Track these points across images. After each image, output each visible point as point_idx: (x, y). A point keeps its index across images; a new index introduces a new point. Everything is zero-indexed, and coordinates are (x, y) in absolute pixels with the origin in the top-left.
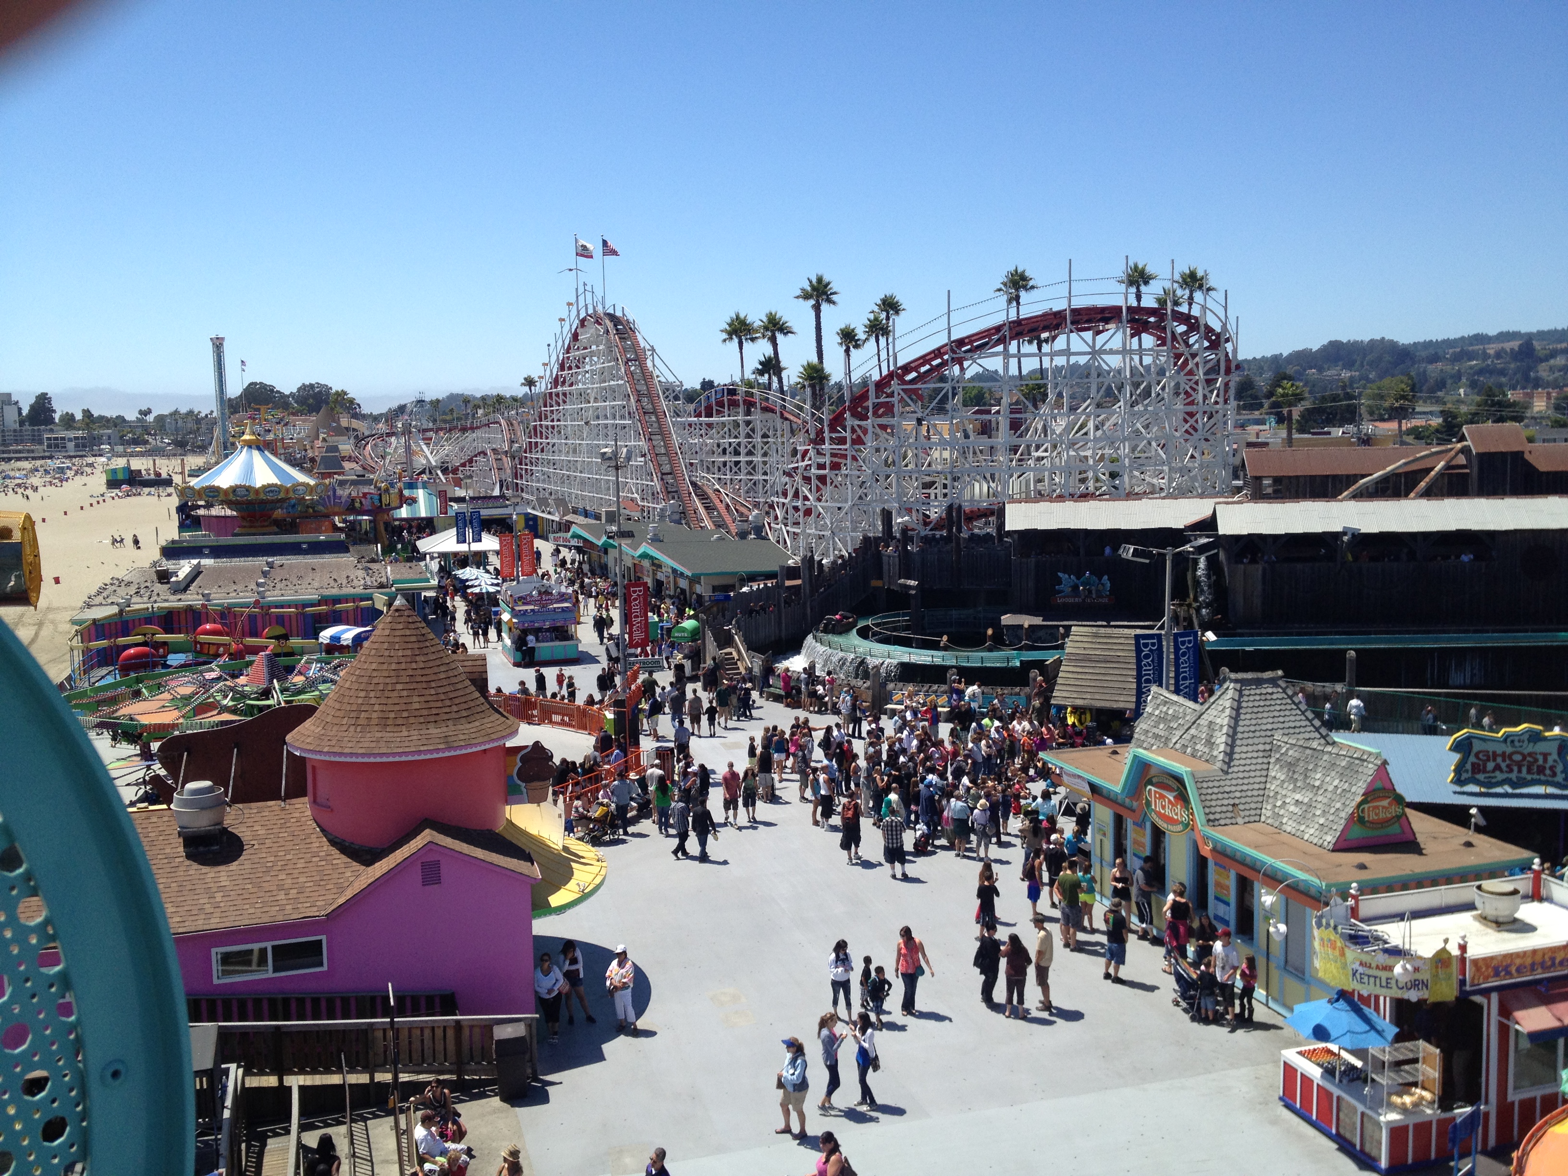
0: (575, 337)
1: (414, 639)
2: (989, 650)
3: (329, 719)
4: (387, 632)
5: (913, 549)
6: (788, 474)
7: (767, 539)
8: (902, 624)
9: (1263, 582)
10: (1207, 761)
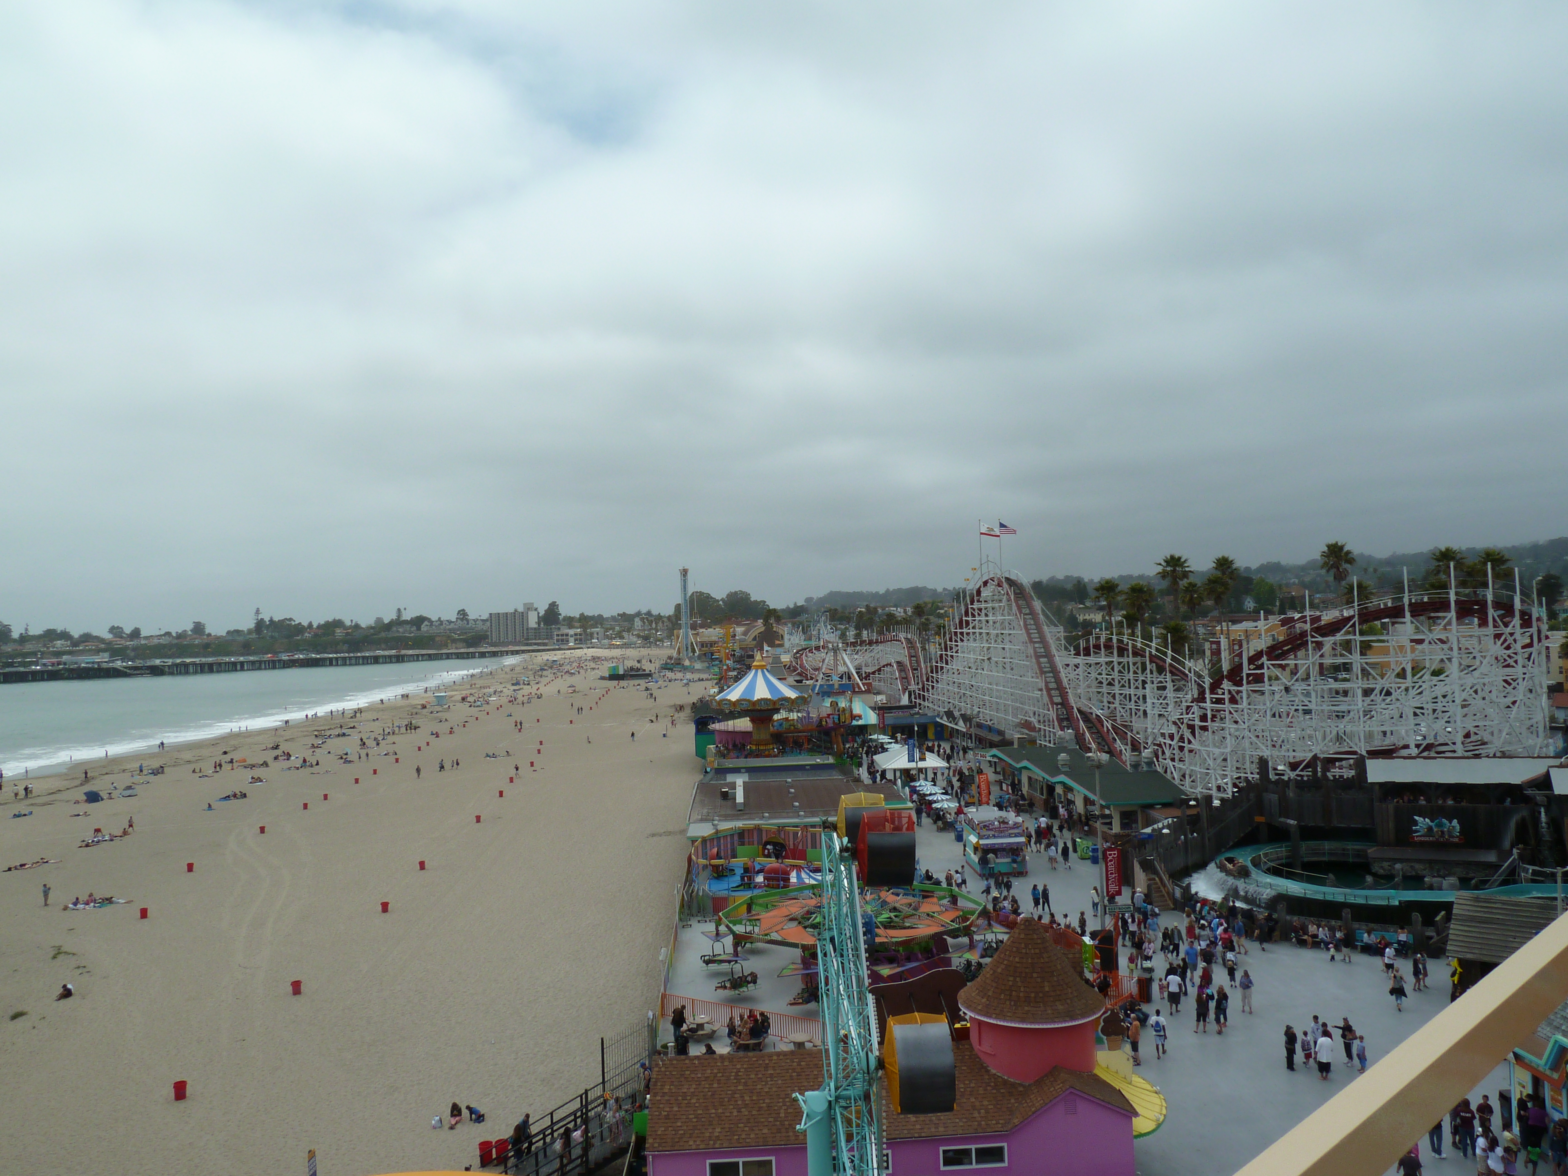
0: (978, 593)
1: (1039, 941)
2: (1370, 888)
3: (990, 993)
4: (1022, 936)
5: (1291, 794)
6: (1175, 723)
7: (1156, 771)
8: (1284, 854)
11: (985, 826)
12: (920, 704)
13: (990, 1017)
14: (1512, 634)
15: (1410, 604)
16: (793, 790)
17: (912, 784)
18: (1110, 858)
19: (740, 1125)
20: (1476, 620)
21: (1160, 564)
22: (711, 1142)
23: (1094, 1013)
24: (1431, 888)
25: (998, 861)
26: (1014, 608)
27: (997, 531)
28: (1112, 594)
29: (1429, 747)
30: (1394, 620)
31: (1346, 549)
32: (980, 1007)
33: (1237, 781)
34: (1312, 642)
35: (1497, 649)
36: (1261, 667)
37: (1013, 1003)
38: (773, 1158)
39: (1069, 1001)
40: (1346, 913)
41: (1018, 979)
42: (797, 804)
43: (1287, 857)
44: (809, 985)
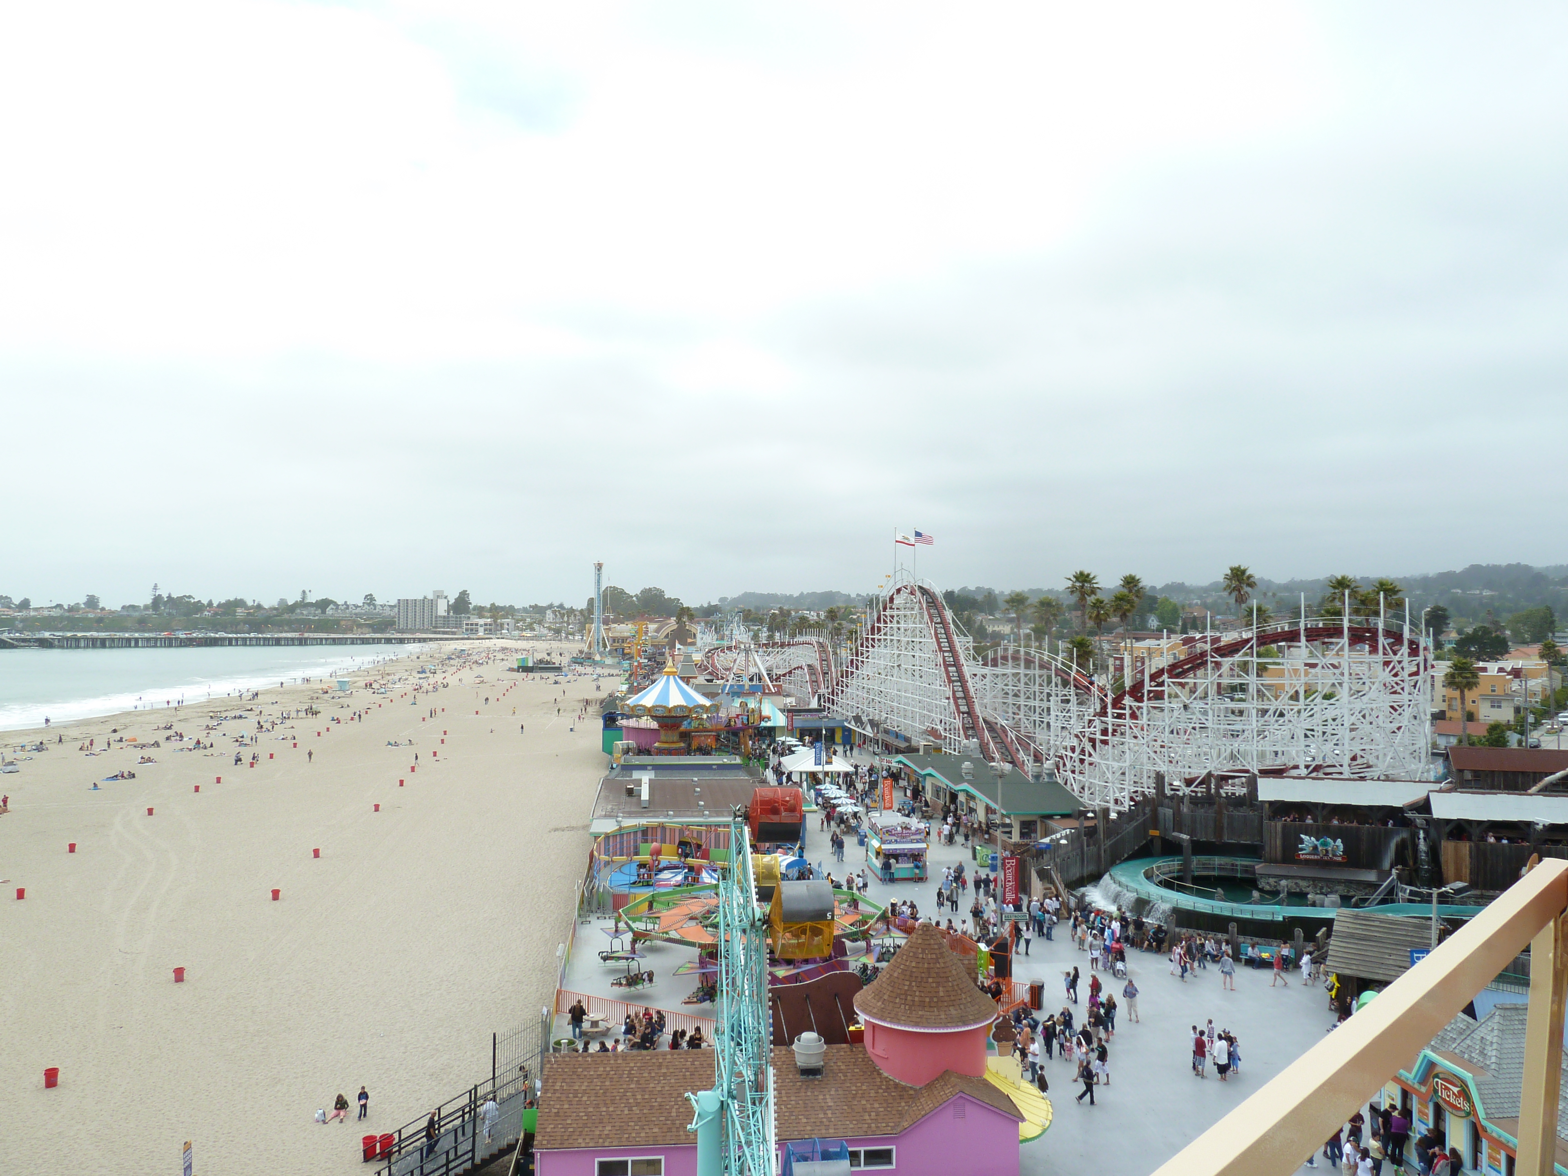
0: (891, 600)
1: (936, 947)
2: (1256, 903)
3: (886, 997)
4: (920, 941)
5: (1185, 809)
6: (1077, 736)
7: (1057, 783)
8: (1177, 867)
9: (1471, 857)
10: (1482, 1067)
11: (888, 831)
12: (829, 708)
13: (884, 1020)
14: (1400, 662)
15: (1306, 630)
16: (698, 789)
17: (818, 787)
18: (1008, 866)
19: (630, 1124)
20: (1367, 646)
21: (1070, 579)
22: (601, 1141)
23: (987, 1019)
24: (1314, 905)
25: (898, 866)
26: (926, 617)
27: (912, 540)
28: (1021, 607)
29: (1317, 768)
30: (1289, 644)
31: (1248, 573)
32: (875, 1011)
33: (1134, 795)
34: (1212, 662)
35: (1385, 675)
36: (1162, 684)
37: (907, 1007)
38: (662, 1158)
39: (962, 1007)
40: (1233, 927)
41: (914, 984)
42: (702, 803)
43: (1179, 871)
44: (705, 984)
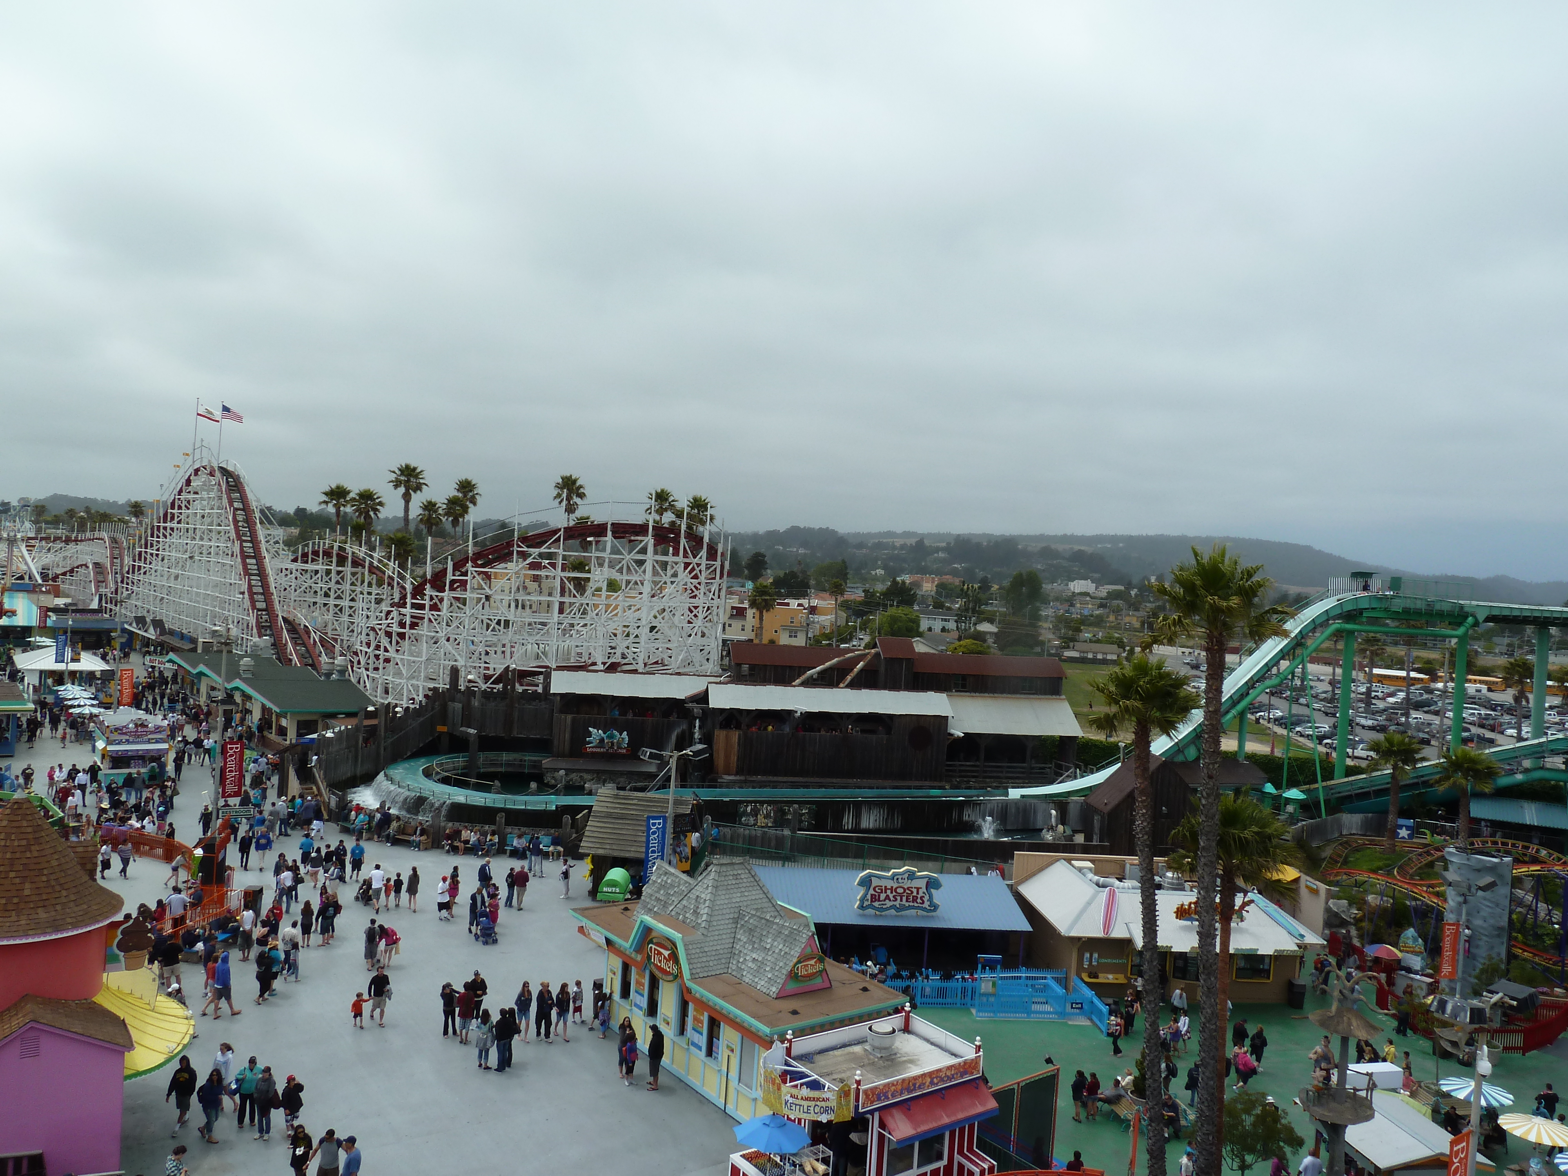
0: (188, 482)
5: (476, 703)
6: (373, 629)
7: (350, 681)
9: (739, 744)
10: (693, 927)
12: (111, 610)
14: (698, 565)
15: (613, 525)
18: (231, 752)
20: (671, 549)
21: (394, 472)
24: (590, 793)
26: (225, 501)
28: (341, 499)
30: (597, 539)
31: (578, 483)
33: (428, 692)
34: (518, 552)
35: (684, 576)
36: (465, 574)
40: (501, 818)
